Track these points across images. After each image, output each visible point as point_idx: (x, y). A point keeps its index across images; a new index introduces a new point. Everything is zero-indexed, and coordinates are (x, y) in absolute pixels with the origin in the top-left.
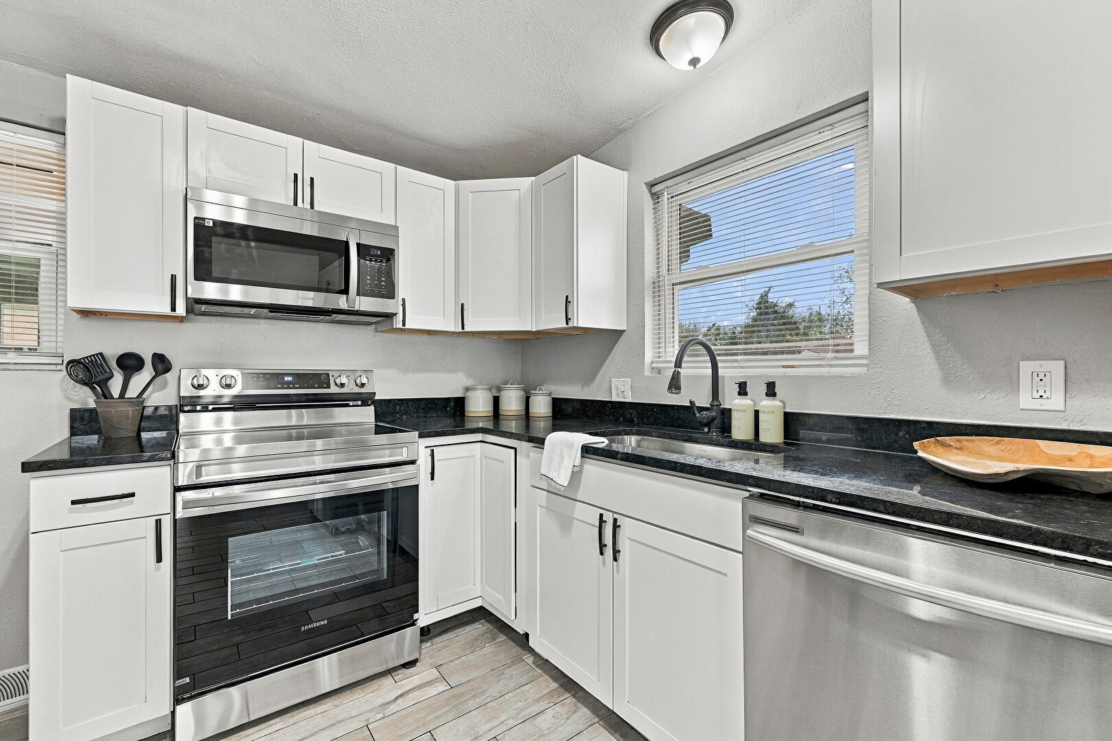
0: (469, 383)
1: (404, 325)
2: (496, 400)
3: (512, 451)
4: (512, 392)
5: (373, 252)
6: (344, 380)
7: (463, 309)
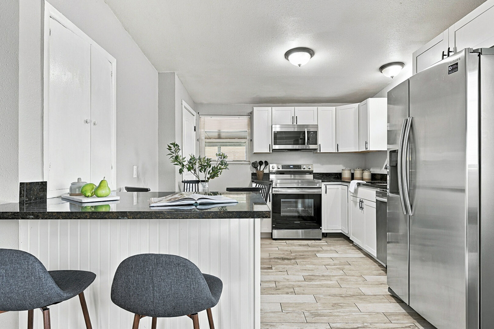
0: (344, 168)
1: (320, 151)
2: (353, 174)
3: (347, 187)
4: (358, 172)
5: (312, 133)
6: (305, 167)
7: (338, 146)
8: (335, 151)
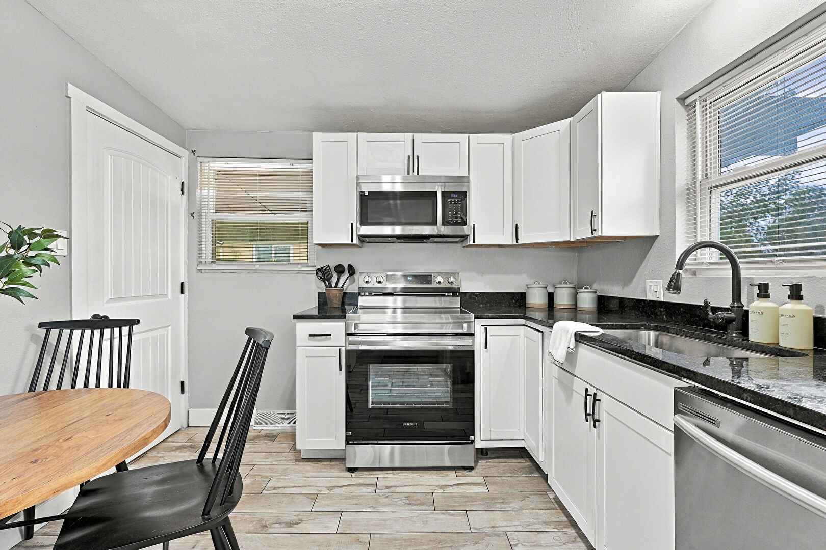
0: (530, 282)
1: (474, 242)
2: (551, 297)
3: (540, 334)
4: (564, 289)
5: (453, 195)
6: (440, 279)
7: (517, 228)
8: (508, 240)
